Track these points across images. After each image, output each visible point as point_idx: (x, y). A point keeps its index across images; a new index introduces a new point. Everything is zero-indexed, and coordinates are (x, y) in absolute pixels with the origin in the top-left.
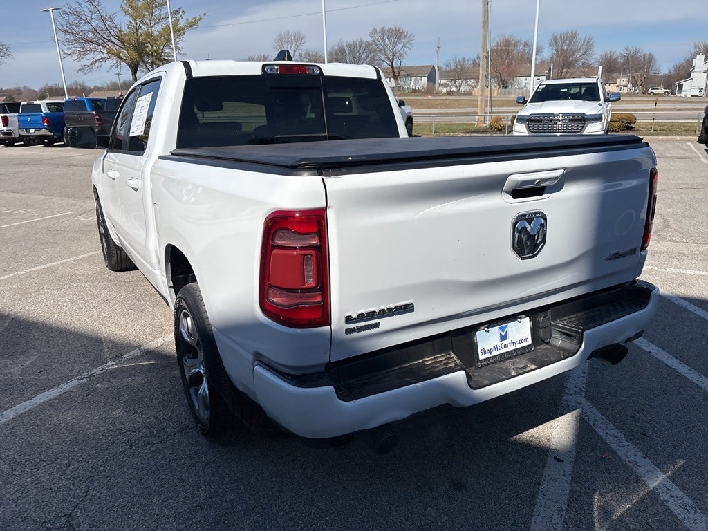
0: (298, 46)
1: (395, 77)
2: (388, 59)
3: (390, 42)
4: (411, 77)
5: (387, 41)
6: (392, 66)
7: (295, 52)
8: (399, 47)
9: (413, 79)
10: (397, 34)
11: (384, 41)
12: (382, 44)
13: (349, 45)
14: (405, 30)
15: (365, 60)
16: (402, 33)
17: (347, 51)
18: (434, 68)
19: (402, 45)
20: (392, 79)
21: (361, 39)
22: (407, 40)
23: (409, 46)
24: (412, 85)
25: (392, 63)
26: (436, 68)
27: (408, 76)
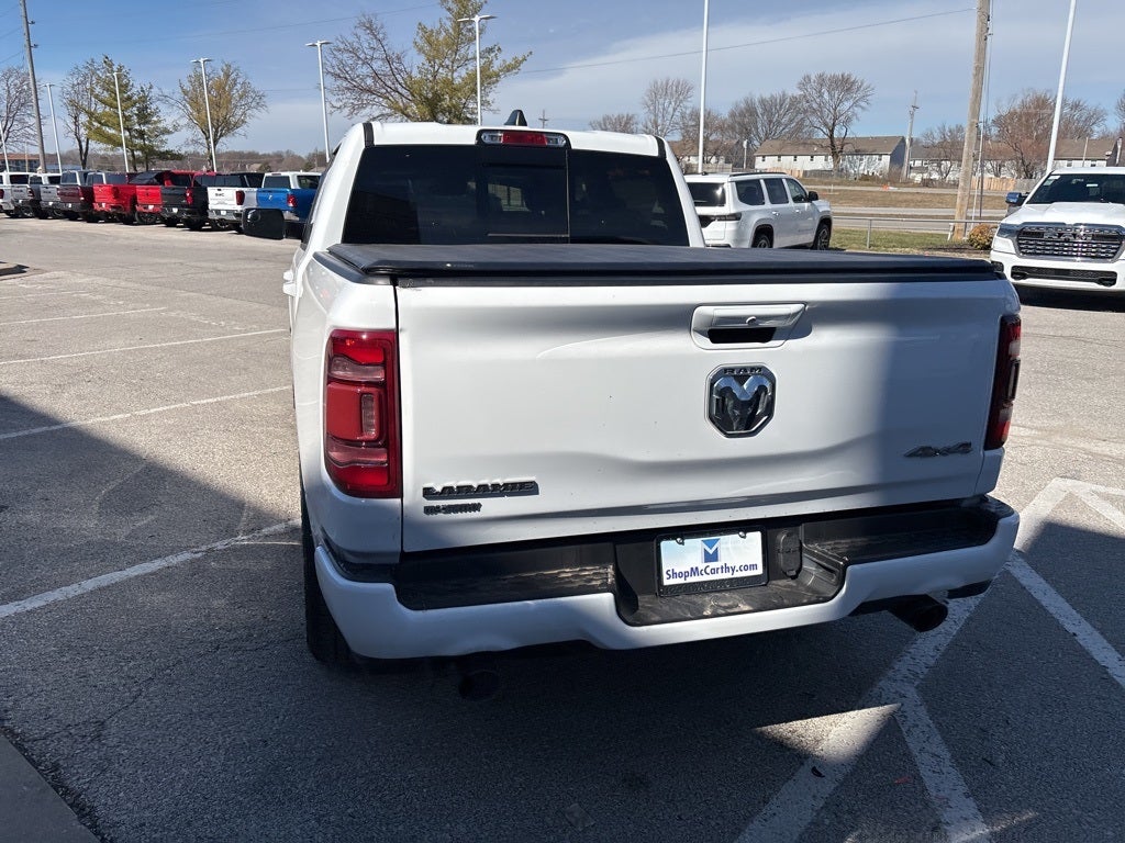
0: (681, 102)
1: (835, 155)
2: (826, 125)
3: (832, 97)
4: (862, 155)
5: (826, 96)
6: (831, 137)
7: (674, 110)
8: (846, 105)
9: (865, 158)
10: (845, 85)
11: (821, 96)
12: (818, 100)
13: (762, 102)
14: (859, 78)
15: (786, 126)
16: (853, 83)
17: (759, 111)
18: (903, 140)
19: (851, 102)
20: (830, 157)
21: (784, 95)
22: (859, 95)
23: (863, 104)
24: (862, 168)
25: (832, 131)
26: (907, 141)
27: (858, 152)
